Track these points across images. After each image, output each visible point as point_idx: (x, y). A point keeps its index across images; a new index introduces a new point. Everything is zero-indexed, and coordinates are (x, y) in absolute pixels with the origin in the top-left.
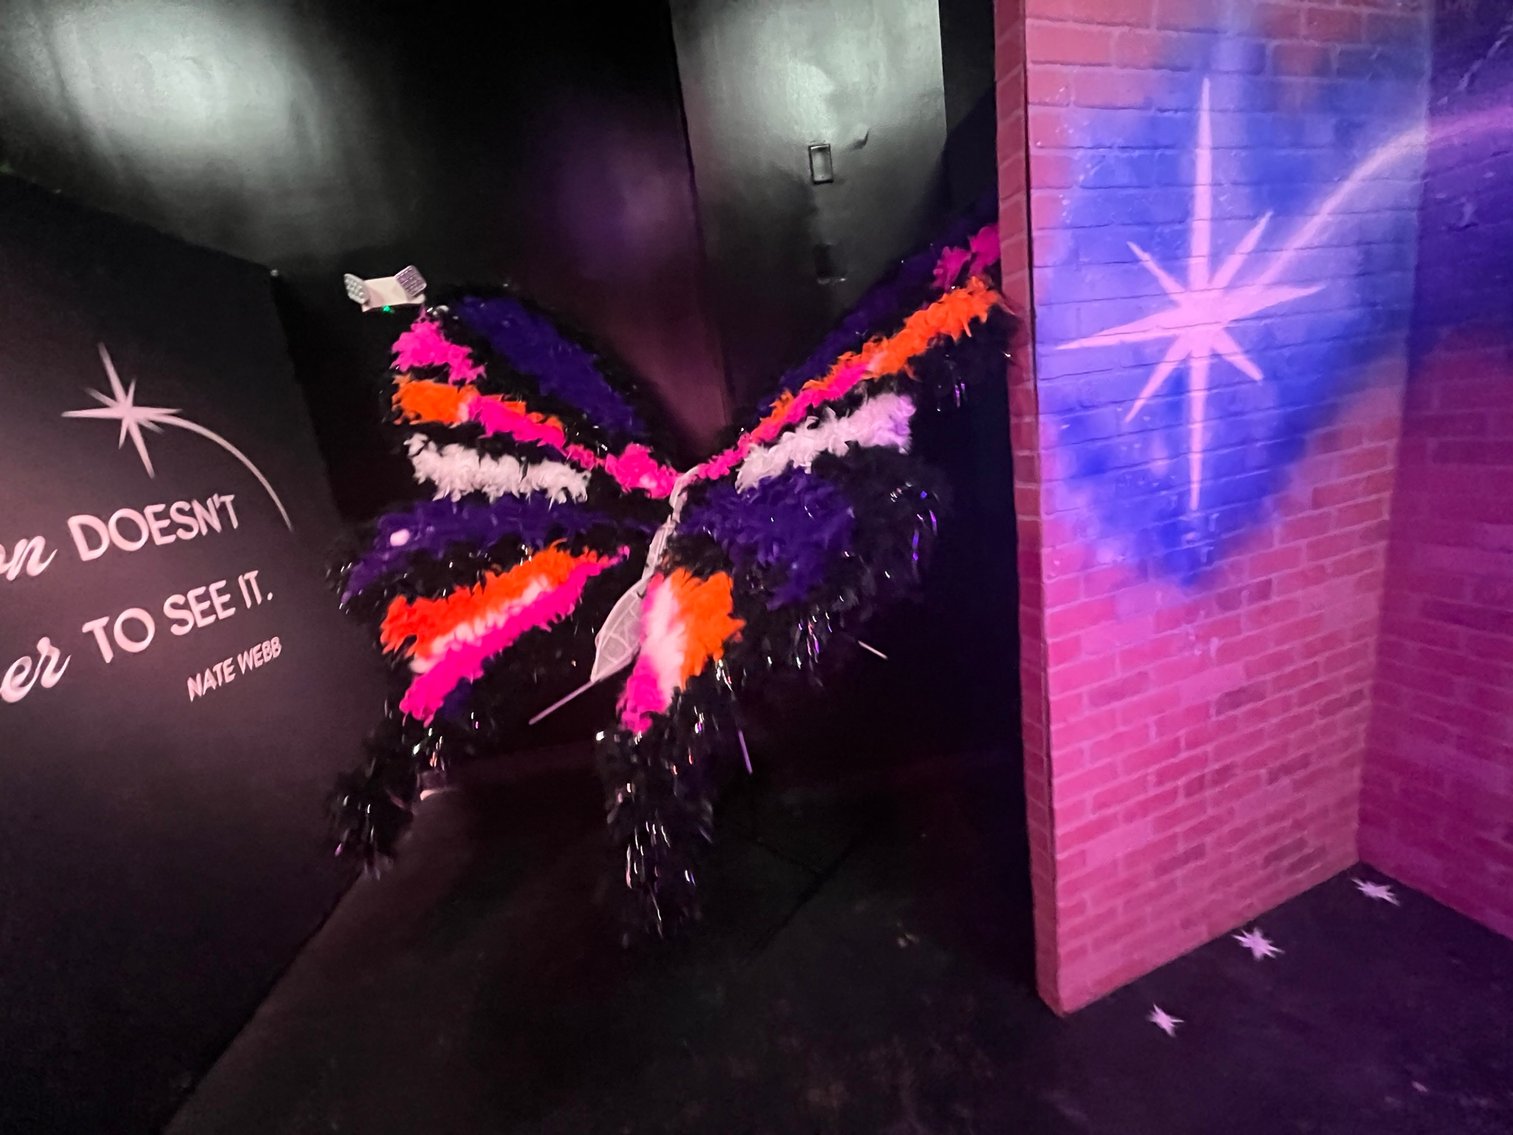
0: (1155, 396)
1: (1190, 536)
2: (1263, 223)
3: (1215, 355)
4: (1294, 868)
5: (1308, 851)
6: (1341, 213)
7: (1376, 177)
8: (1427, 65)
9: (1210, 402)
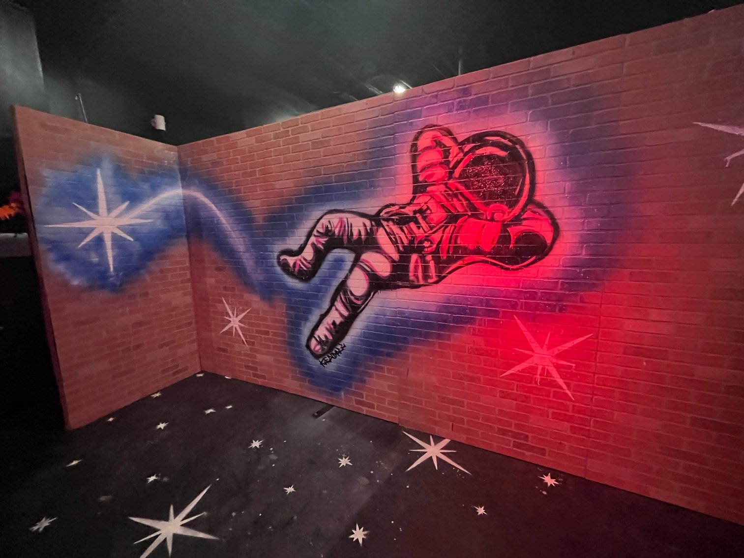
0: (90, 241)
1: (111, 279)
2: (127, 204)
3: (113, 233)
4: (174, 374)
5: (180, 368)
6: (155, 204)
7: (166, 198)
8: (179, 177)
9: (113, 245)
